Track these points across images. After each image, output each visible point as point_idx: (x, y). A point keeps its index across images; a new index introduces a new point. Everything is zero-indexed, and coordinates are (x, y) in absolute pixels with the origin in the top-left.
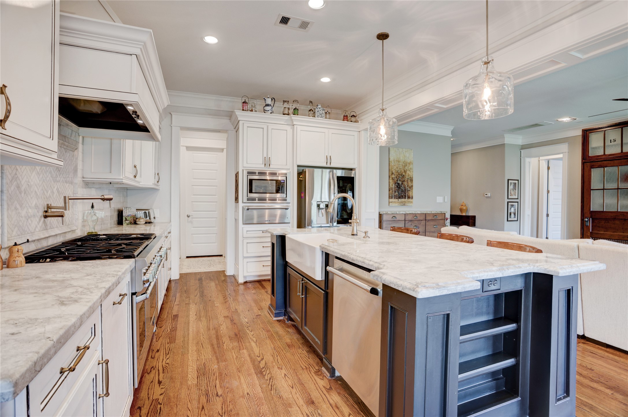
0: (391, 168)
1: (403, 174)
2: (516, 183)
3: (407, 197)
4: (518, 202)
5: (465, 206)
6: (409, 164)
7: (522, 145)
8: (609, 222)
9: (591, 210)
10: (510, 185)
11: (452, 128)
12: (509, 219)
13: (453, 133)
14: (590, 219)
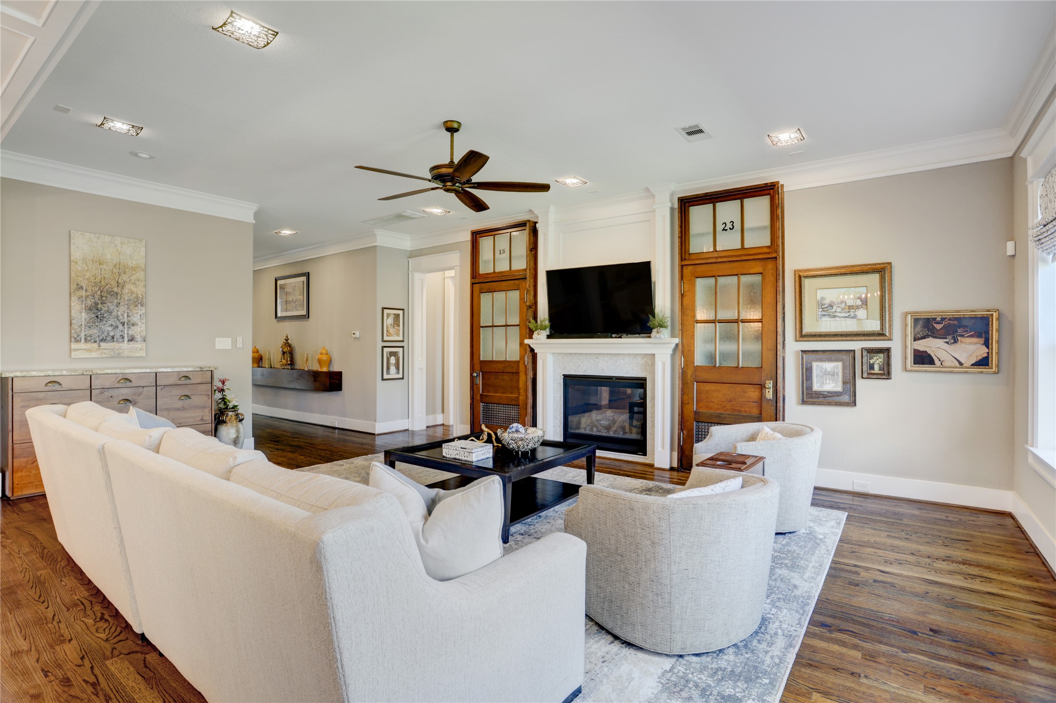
0: (73, 274)
1: (115, 290)
2: (399, 315)
3: (126, 339)
4: (403, 347)
5: (327, 354)
6: (133, 269)
7: (411, 251)
8: (498, 377)
9: (481, 359)
10: (387, 318)
11: (254, 207)
12: (386, 376)
13: (257, 215)
14: (479, 374)
